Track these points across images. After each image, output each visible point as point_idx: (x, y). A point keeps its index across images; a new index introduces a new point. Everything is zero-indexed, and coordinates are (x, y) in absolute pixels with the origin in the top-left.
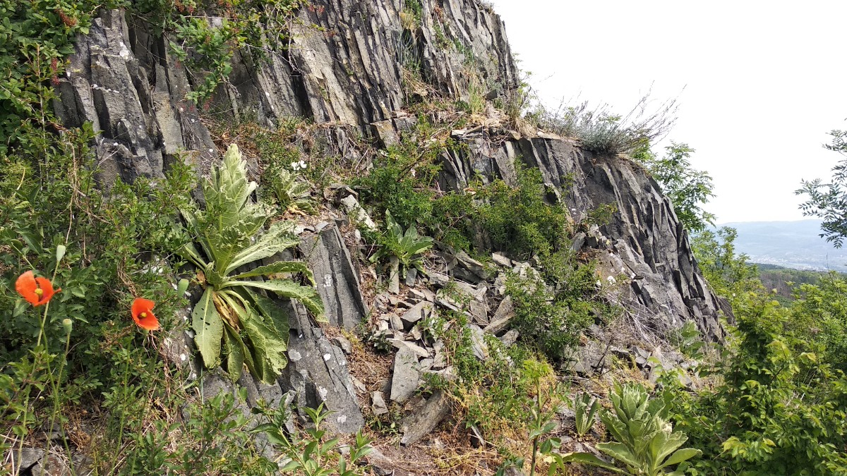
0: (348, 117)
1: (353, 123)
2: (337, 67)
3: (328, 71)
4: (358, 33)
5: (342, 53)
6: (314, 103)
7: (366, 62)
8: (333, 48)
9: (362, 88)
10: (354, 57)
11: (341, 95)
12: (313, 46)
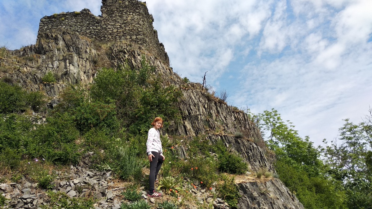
0: (194, 135)
1: (195, 135)
2: (192, 127)
3: (191, 127)
4: (196, 121)
5: (193, 124)
6: (188, 132)
7: (197, 125)
8: (192, 124)
9: (196, 129)
10: (195, 125)
11: (193, 131)
12: (189, 124)
